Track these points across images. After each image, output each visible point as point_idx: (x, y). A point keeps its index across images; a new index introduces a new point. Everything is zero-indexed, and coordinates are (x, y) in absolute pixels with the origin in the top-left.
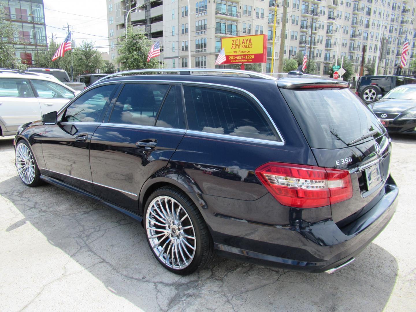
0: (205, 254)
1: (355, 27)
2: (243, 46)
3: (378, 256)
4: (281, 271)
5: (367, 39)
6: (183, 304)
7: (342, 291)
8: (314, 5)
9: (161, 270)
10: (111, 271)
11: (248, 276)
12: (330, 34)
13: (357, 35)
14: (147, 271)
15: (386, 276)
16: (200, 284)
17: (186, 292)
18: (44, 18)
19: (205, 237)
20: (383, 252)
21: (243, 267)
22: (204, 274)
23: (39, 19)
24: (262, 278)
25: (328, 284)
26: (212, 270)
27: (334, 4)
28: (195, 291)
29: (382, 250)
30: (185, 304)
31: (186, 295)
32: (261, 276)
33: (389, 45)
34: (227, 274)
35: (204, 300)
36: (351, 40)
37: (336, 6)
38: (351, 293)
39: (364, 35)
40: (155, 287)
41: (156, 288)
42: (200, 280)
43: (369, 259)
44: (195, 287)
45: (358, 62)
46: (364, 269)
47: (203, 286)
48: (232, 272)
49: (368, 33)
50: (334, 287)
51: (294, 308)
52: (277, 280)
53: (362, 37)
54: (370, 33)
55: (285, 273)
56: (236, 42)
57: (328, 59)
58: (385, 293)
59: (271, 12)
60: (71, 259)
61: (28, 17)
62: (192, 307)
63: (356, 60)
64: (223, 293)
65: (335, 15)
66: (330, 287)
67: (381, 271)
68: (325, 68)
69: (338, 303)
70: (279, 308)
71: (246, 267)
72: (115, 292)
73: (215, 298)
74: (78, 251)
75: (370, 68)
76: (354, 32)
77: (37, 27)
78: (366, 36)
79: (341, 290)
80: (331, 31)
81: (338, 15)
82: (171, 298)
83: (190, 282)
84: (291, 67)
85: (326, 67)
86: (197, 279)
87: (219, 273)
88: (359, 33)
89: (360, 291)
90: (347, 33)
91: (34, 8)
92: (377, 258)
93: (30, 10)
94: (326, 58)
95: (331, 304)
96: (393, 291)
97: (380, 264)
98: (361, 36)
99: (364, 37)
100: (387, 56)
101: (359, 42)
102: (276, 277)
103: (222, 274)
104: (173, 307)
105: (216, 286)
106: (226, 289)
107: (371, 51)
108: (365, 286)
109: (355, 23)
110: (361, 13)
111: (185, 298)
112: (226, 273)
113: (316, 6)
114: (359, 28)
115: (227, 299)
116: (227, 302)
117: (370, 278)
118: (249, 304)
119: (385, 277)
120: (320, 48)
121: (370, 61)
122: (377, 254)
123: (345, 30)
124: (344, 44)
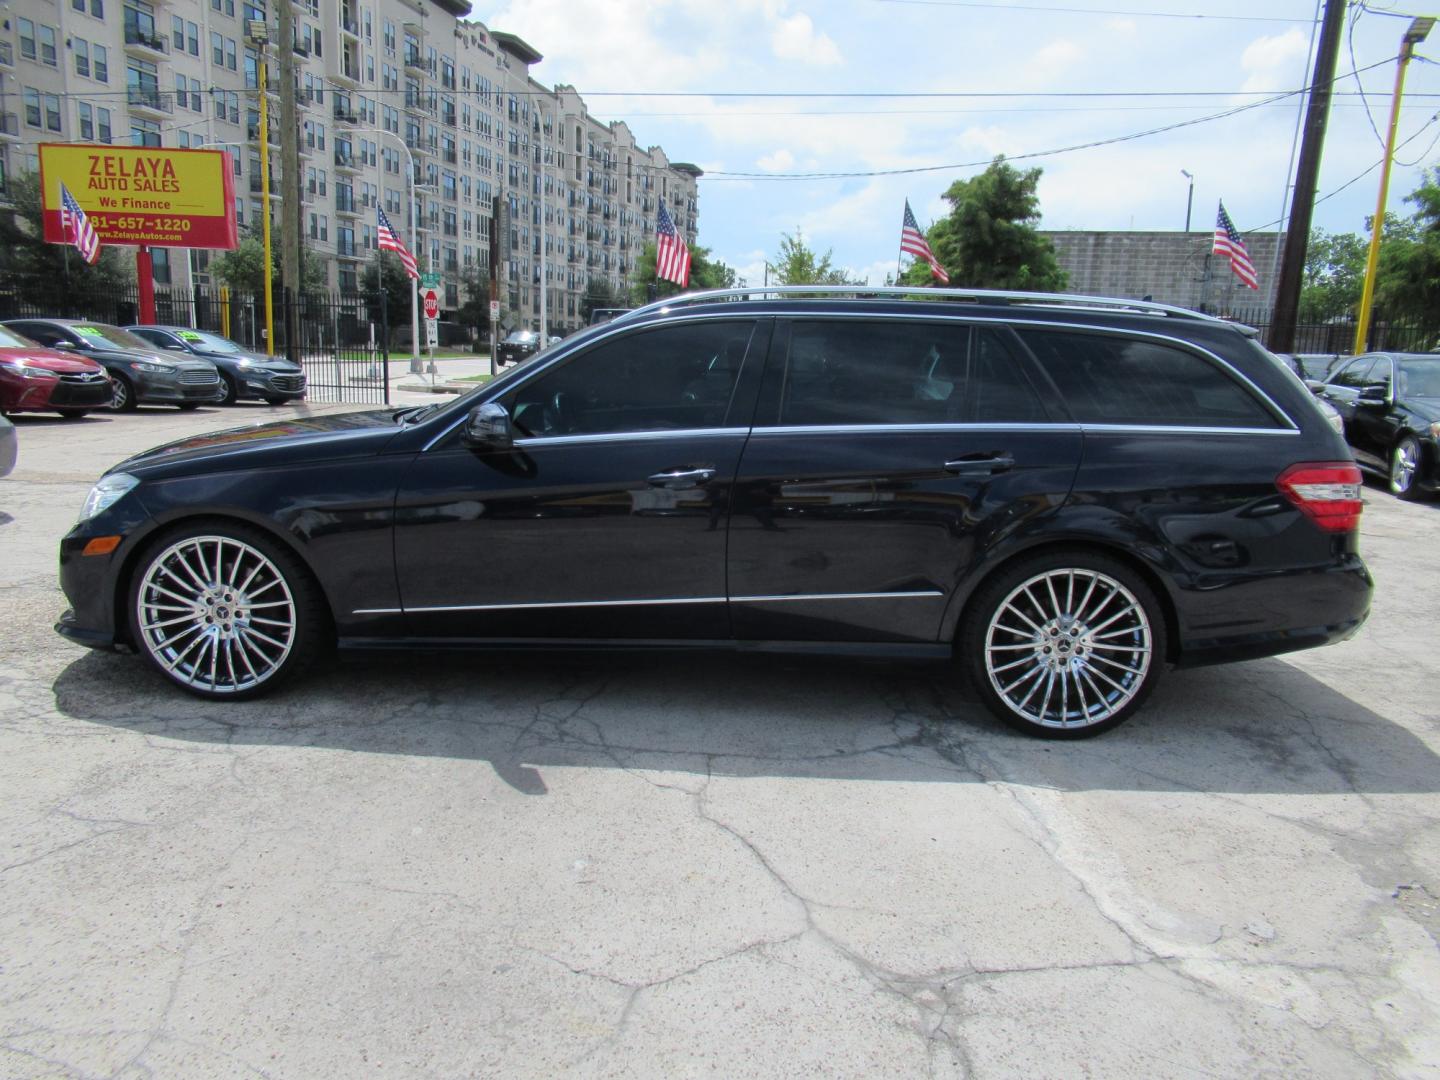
1: (418, 157)
2: (142, 184)
5: (455, 197)
12: (347, 168)
27: (347, 73)
33: (513, 221)
37: (355, 82)
39: (446, 184)
45: (438, 265)
49: (454, 180)
53: (440, 188)
54: (461, 180)
56: (107, 166)
57: (349, 250)
59: (135, 65)
63: (433, 257)
65: (356, 107)
68: (343, 276)
75: (475, 286)
78: (451, 186)
80: (350, 160)
81: (364, 110)
84: (250, 265)
85: (345, 273)
88: (432, 175)
90: (396, 171)
94: (342, 243)
98: (437, 185)
99: (446, 189)
100: (513, 253)
101: (433, 201)
107: (470, 234)
109: (415, 144)
110: (429, 114)
114: (428, 161)
120: (321, 208)
123: (389, 162)
124: (393, 205)
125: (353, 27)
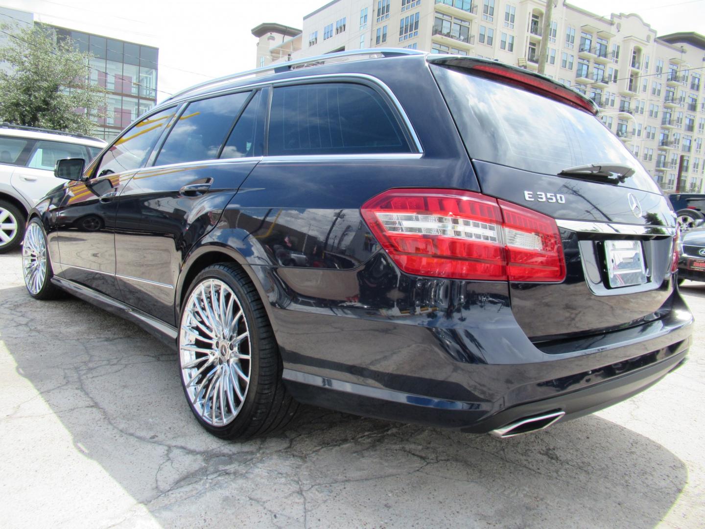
0: (266, 392)
1: (668, 129)
3: (646, 456)
4: (430, 458)
5: (689, 150)
6: (204, 484)
7: (551, 504)
8: (595, 90)
9: (194, 429)
10: (99, 420)
11: (359, 459)
13: (671, 143)
14: (167, 428)
15: (657, 490)
16: (257, 458)
17: (221, 468)
18: (156, 90)
19: (269, 355)
20: (659, 451)
21: (357, 442)
22: (273, 444)
23: (148, 92)
24: (386, 464)
25: (524, 490)
26: (291, 441)
27: (630, 89)
28: (242, 469)
29: (659, 447)
30: (208, 485)
31: (220, 471)
32: (387, 461)
34: (319, 450)
35: (250, 483)
36: (660, 150)
37: (634, 93)
38: (569, 509)
39: (685, 144)
40: (166, 452)
41: (167, 455)
42: (261, 452)
43: (627, 458)
44: (245, 462)
45: (672, 188)
46: (611, 473)
47: (261, 461)
48: (331, 448)
49: (691, 141)
50: (536, 495)
51: (432, 520)
52: (418, 470)
53: (680, 145)
54: (695, 140)
55: (438, 462)
58: (646, 519)
60: (40, 396)
61: (132, 89)
62: (220, 491)
63: (669, 184)
64: (296, 479)
65: (633, 106)
66: (525, 496)
67: (646, 481)
69: (535, 523)
70: (401, 516)
71: (364, 443)
72: (86, 451)
73: (275, 484)
74: (59, 387)
76: (666, 136)
77: (143, 104)
78: (688, 144)
79: (548, 502)
80: (625, 134)
81: (637, 108)
82: (188, 473)
83: (239, 453)
86: (255, 451)
87: (305, 445)
88: (676, 139)
89: (590, 509)
90: (653, 138)
91: (143, 75)
92: (644, 460)
93: (136, 79)
95: (518, 524)
96: (666, 518)
97: (648, 470)
98: (678, 144)
99: (684, 146)
101: (673, 153)
102: (417, 465)
103: (310, 448)
104: (182, 487)
105: (287, 466)
106: (305, 473)
107: (697, 171)
108: (603, 501)
109: (667, 123)
110: (679, 106)
111: (215, 475)
112: (318, 448)
113: (598, 91)
114: (674, 131)
115: (300, 488)
116: (298, 493)
117: (619, 489)
118: (342, 501)
119: (654, 492)
121: (695, 187)
122: (644, 453)
123: (649, 133)
124: (648, 156)
125: (637, 65)
